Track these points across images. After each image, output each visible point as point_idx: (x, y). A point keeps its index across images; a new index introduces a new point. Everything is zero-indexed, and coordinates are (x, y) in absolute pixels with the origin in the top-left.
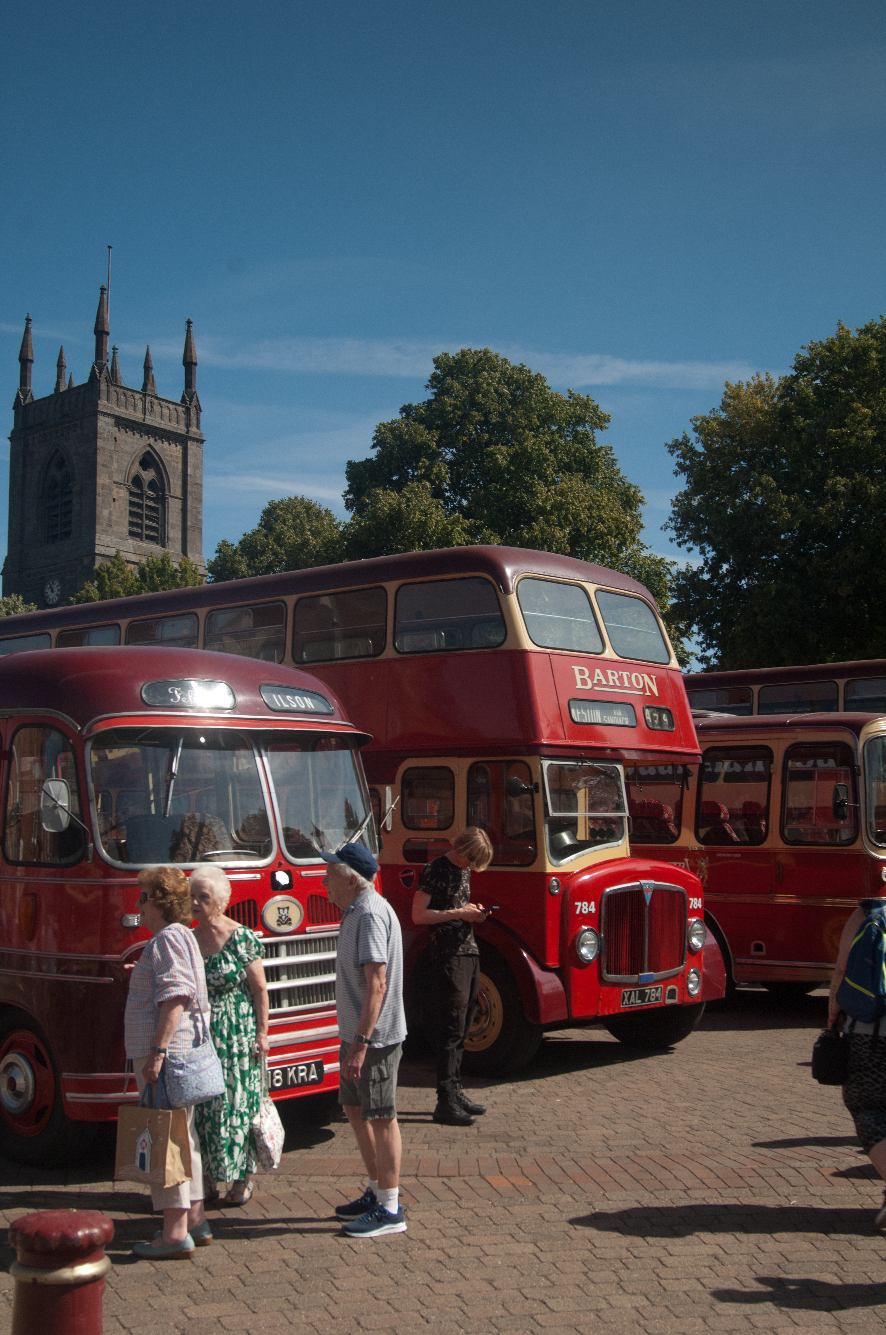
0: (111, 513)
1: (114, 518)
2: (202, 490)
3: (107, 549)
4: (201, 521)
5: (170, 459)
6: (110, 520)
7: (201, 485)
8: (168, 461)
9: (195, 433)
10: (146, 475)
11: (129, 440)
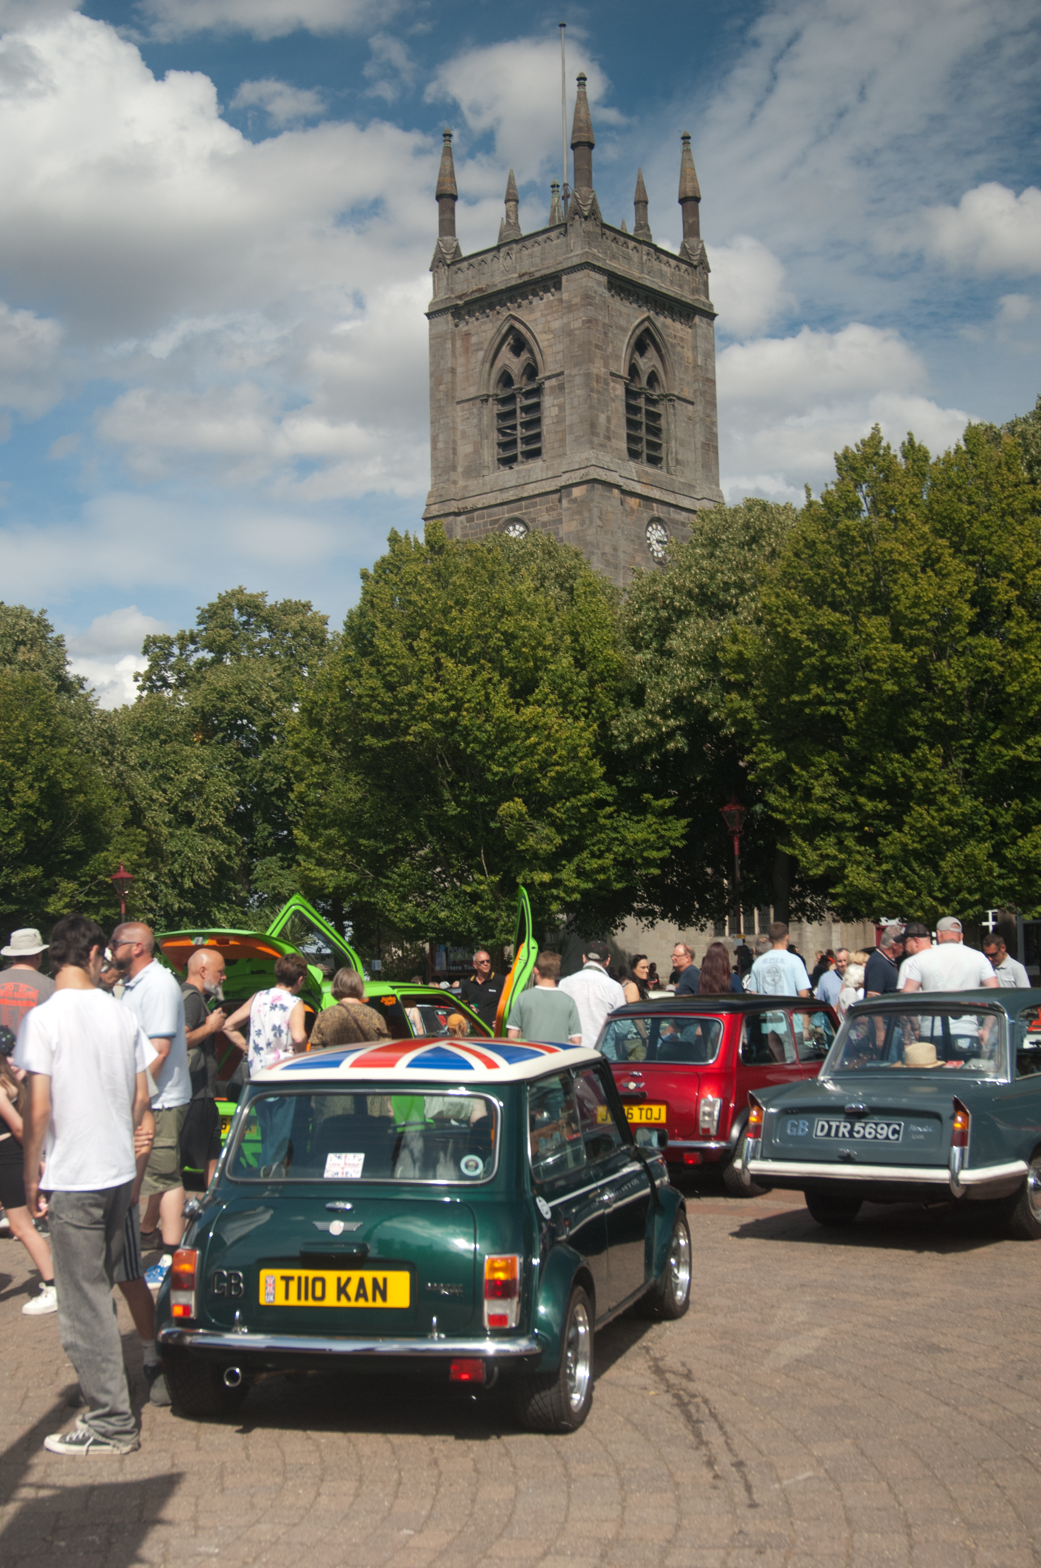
0: (609, 420)
1: (612, 427)
2: (715, 390)
3: (608, 473)
4: (715, 435)
5: (674, 341)
6: (608, 429)
7: (713, 382)
8: (673, 346)
9: (704, 304)
10: (645, 364)
11: (624, 310)
